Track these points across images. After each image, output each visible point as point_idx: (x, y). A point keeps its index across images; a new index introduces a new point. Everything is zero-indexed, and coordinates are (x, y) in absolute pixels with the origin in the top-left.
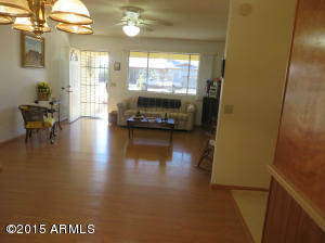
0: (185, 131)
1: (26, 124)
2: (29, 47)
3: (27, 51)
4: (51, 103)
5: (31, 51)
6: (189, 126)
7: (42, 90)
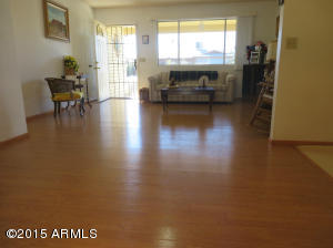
0: (225, 103)
1: (53, 96)
2: (52, 16)
3: (50, 20)
4: (79, 77)
5: (54, 21)
6: (229, 98)
7: (69, 64)
